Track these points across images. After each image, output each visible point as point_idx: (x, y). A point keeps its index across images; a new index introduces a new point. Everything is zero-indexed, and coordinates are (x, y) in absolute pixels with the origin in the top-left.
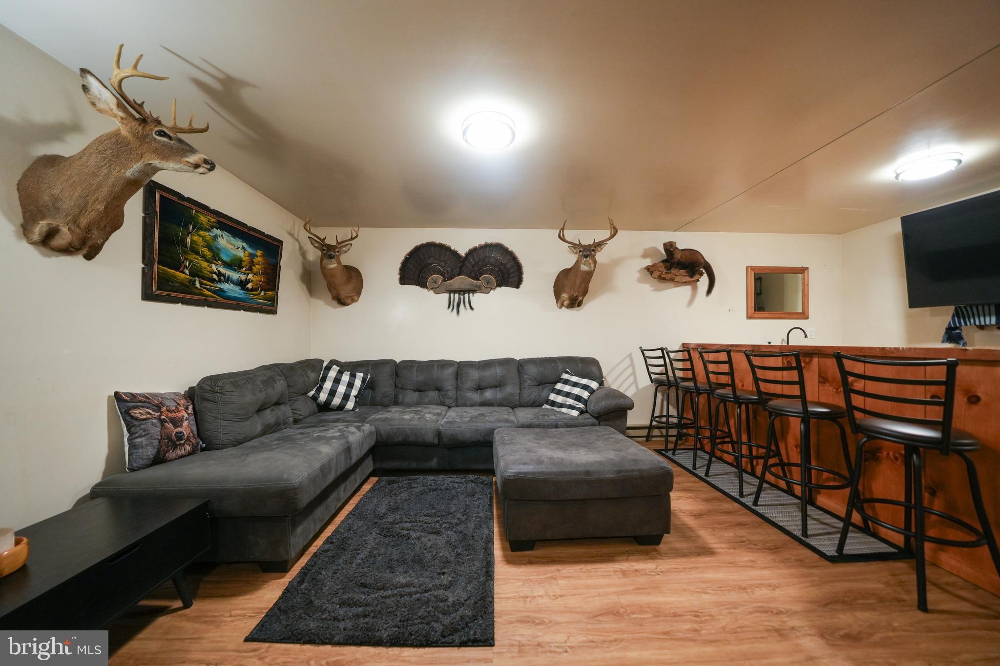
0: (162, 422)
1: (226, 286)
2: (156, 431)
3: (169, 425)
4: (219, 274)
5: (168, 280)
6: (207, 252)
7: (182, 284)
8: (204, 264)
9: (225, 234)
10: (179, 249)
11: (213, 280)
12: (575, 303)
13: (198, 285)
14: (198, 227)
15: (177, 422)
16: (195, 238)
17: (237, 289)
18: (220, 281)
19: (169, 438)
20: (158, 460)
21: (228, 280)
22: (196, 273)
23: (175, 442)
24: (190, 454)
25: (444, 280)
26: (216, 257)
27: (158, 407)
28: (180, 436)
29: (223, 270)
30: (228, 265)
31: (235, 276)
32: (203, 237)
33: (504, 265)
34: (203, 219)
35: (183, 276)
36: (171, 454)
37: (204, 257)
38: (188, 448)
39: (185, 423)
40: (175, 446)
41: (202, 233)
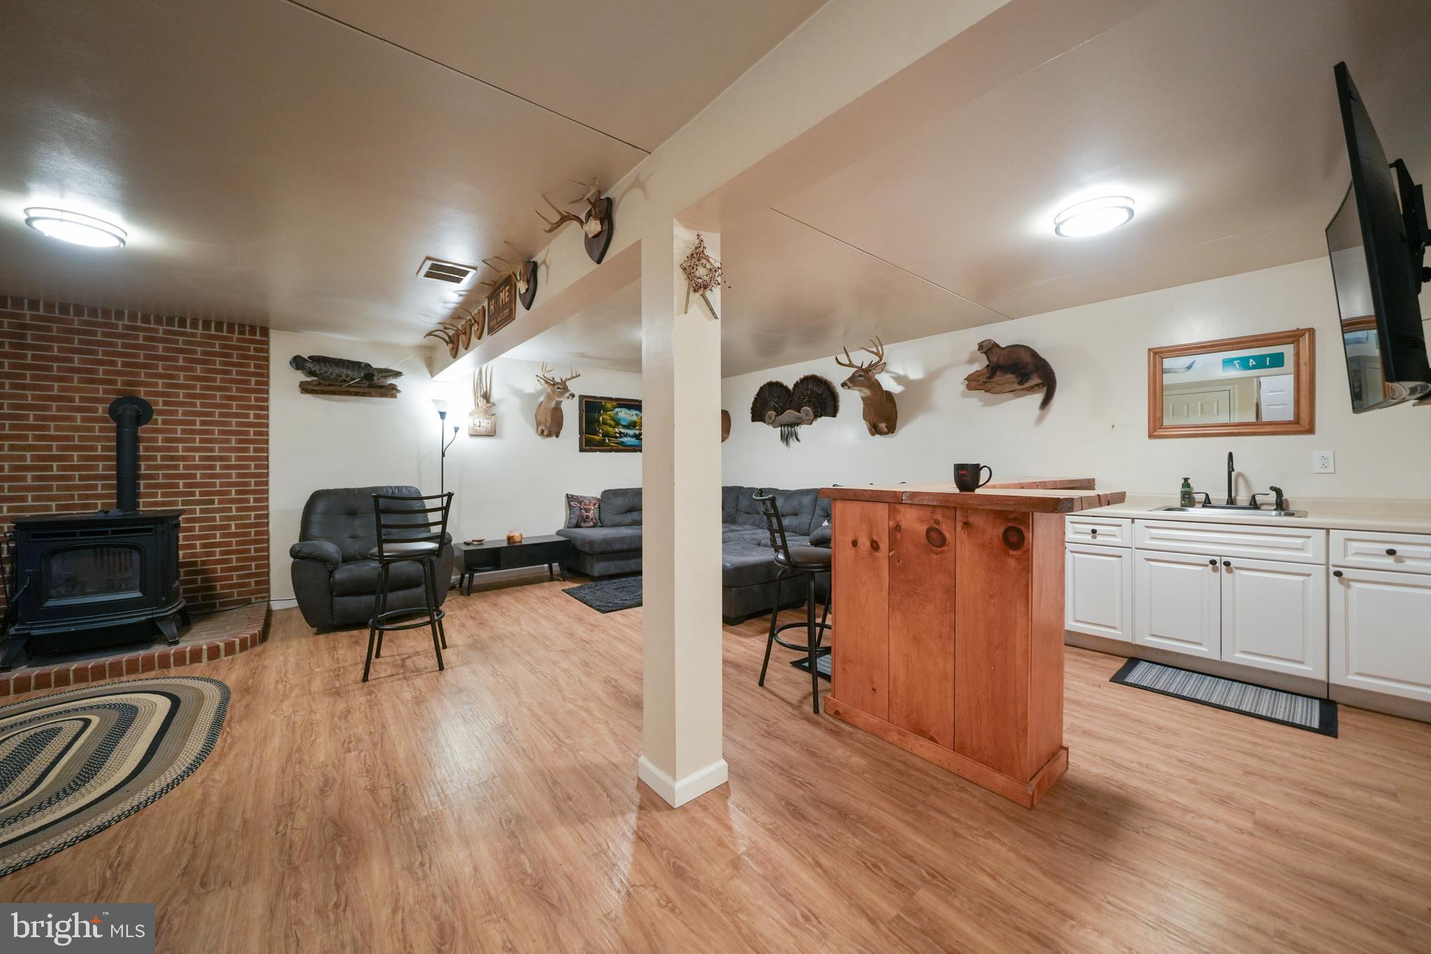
0: (581, 509)
1: (624, 439)
2: (577, 513)
3: (583, 511)
4: (620, 433)
5: (591, 441)
6: (612, 422)
7: (598, 442)
8: (611, 429)
9: (623, 410)
10: (596, 425)
11: (616, 437)
12: (891, 429)
13: (607, 441)
14: (606, 410)
15: (587, 510)
16: (605, 417)
17: (634, 440)
18: (621, 437)
19: (582, 517)
20: (578, 526)
21: (626, 435)
22: (606, 435)
23: (585, 519)
24: (592, 527)
25: (777, 416)
26: (617, 423)
27: (580, 502)
28: (587, 517)
29: (622, 430)
30: (624, 427)
31: (631, 432)
32: (609, 415)
33: (821, 395)
34: (609, 405)
35: (599, 437)
36: (583, 524)
37: (611, 426)
38: (591, 524)
39: (592, 512)
40: (585, 521)
41: (608, 413)
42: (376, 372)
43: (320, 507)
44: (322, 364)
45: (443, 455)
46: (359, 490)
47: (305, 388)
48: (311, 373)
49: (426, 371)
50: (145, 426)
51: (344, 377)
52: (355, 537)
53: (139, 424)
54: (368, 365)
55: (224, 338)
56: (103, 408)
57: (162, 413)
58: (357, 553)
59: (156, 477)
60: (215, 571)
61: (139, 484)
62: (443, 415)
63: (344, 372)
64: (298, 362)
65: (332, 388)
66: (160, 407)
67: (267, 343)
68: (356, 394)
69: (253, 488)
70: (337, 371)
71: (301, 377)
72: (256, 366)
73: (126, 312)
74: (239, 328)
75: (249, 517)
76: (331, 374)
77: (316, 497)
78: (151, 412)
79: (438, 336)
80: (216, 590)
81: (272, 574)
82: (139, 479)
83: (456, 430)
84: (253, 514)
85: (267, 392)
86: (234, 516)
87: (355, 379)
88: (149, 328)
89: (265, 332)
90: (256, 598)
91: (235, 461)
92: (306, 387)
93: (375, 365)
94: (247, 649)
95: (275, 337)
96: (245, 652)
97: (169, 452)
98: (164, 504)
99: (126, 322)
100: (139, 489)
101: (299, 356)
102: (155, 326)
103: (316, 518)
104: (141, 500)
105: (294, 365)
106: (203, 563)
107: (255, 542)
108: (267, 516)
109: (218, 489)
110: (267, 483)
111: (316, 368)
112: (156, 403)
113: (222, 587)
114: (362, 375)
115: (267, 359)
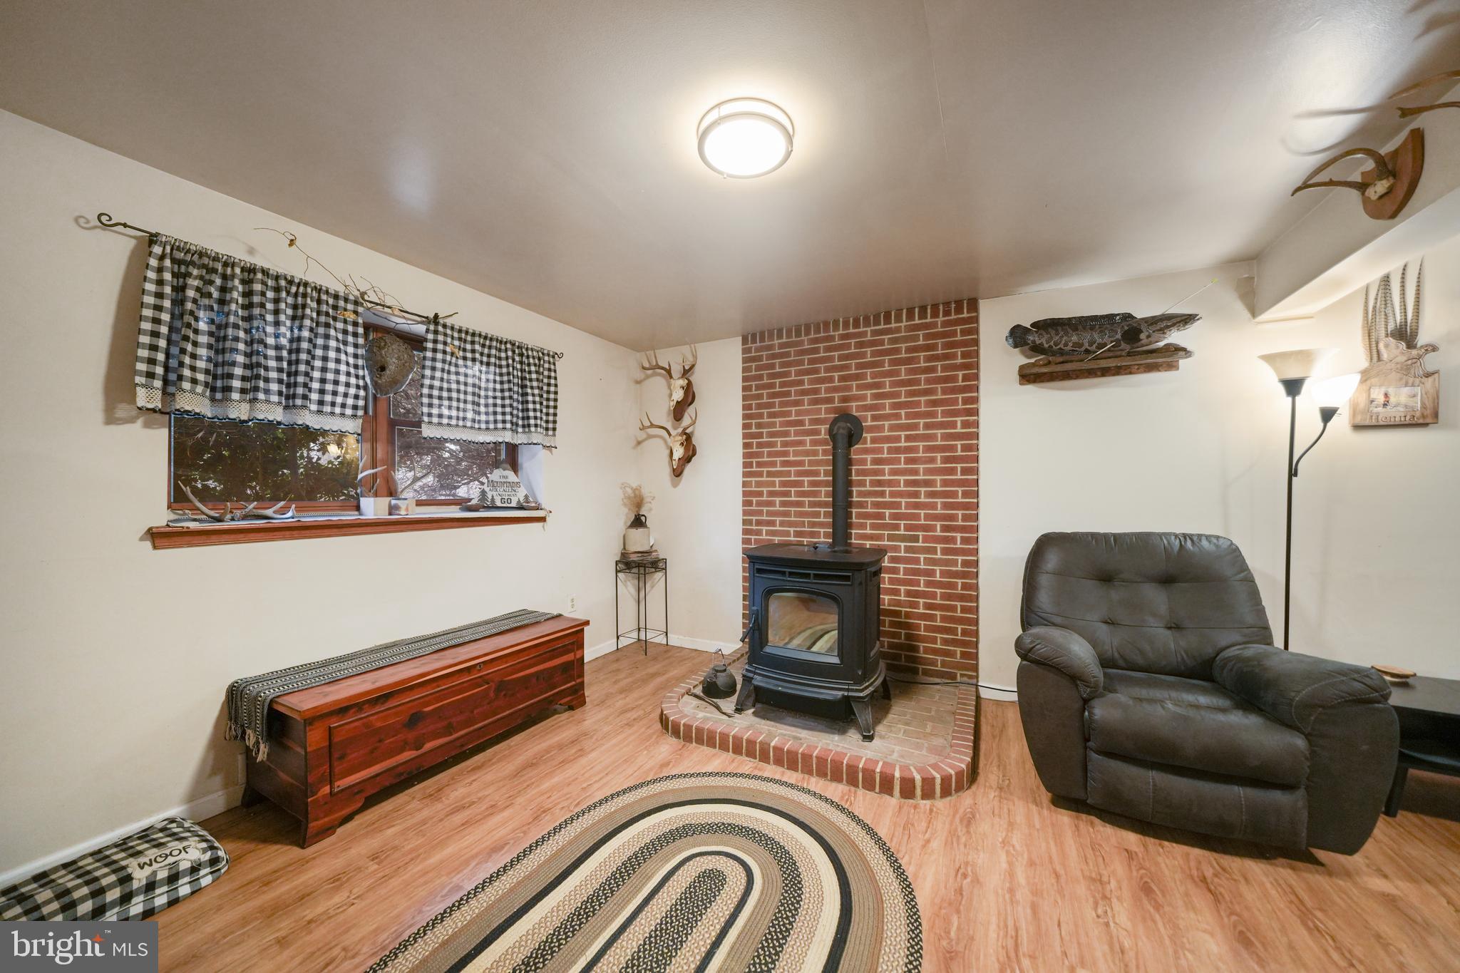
42: (1143, 327)
43: (1052, 560)
44: (1053, 332)
45: (1293, 473)
46: (1117, 537)
47: (1027, 376)
48: (1037, 349)
49: (1240, 308)
50: (856, 446)
51: (1086, 346)
52: (1113, 624)
53: (850, 445)
54: (1127, 317)
55: (926, 326)
56: (825, 429)
57: (871, 429)
58: (1116, 655)
59: (865, 505)
60: (918, 627)
61: (851, 512)
62: (1293, 387)
63: (1086, 338)
64: (1018, 336)
65: (1068, 367)
66: (869, 423)
67: (976, 320)
68: (1105, 372)
69: (960, 523)
70: (1075, 338)
71: (1020, 359)
72: (964, 355)
73: (841, 320)
74: (944, 307)
75: (955, 563)
76: (1066, 345)
77: (1045, 543)
78: (861, 429)
79: (1331, 183)
80: (918, 652)
81: (981, 646)
82: (851, 508)
83: (1327, 415)
84: (960, 558)
85: (977, 389)
86: (940, 559)
87: (1105, 345)
88: (859, 332)
89: (973, 305)
90: (961, 675)
91: (941, 486)
92: (1028, 371)
93: (1140, 314)
94: (950, 794)
95: (985, 307)
96: (949, 799)
97: (877, 476)
98: (871, 537)
99: (841, 332)
100: (851, 518)
101: (1018, 326)
102: (865, 329)
103: (1044, 580)
104: (853, 531)
105: (1011, 341)
106: (908, 615)
107: (962, 598)
108: (976, 563)
109: (923, 522)
110: (976, 518)
111: (1042, 340)
112: (865, 418)
113: (927, 650)
114: (1119, 336)
115: (976, 342)
